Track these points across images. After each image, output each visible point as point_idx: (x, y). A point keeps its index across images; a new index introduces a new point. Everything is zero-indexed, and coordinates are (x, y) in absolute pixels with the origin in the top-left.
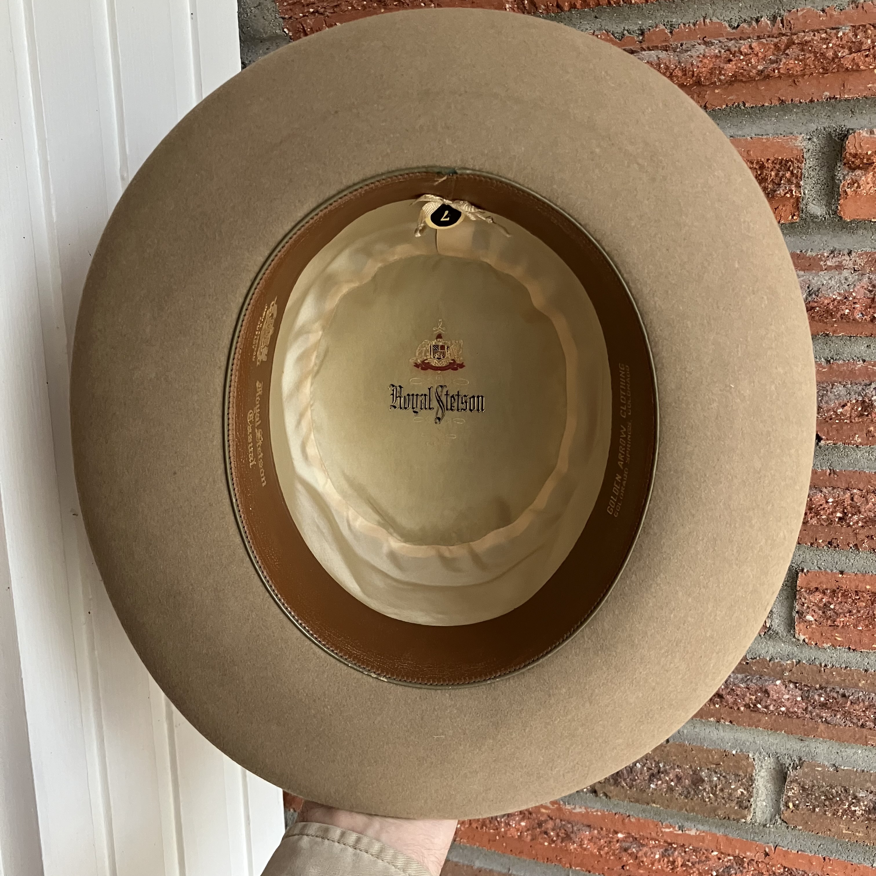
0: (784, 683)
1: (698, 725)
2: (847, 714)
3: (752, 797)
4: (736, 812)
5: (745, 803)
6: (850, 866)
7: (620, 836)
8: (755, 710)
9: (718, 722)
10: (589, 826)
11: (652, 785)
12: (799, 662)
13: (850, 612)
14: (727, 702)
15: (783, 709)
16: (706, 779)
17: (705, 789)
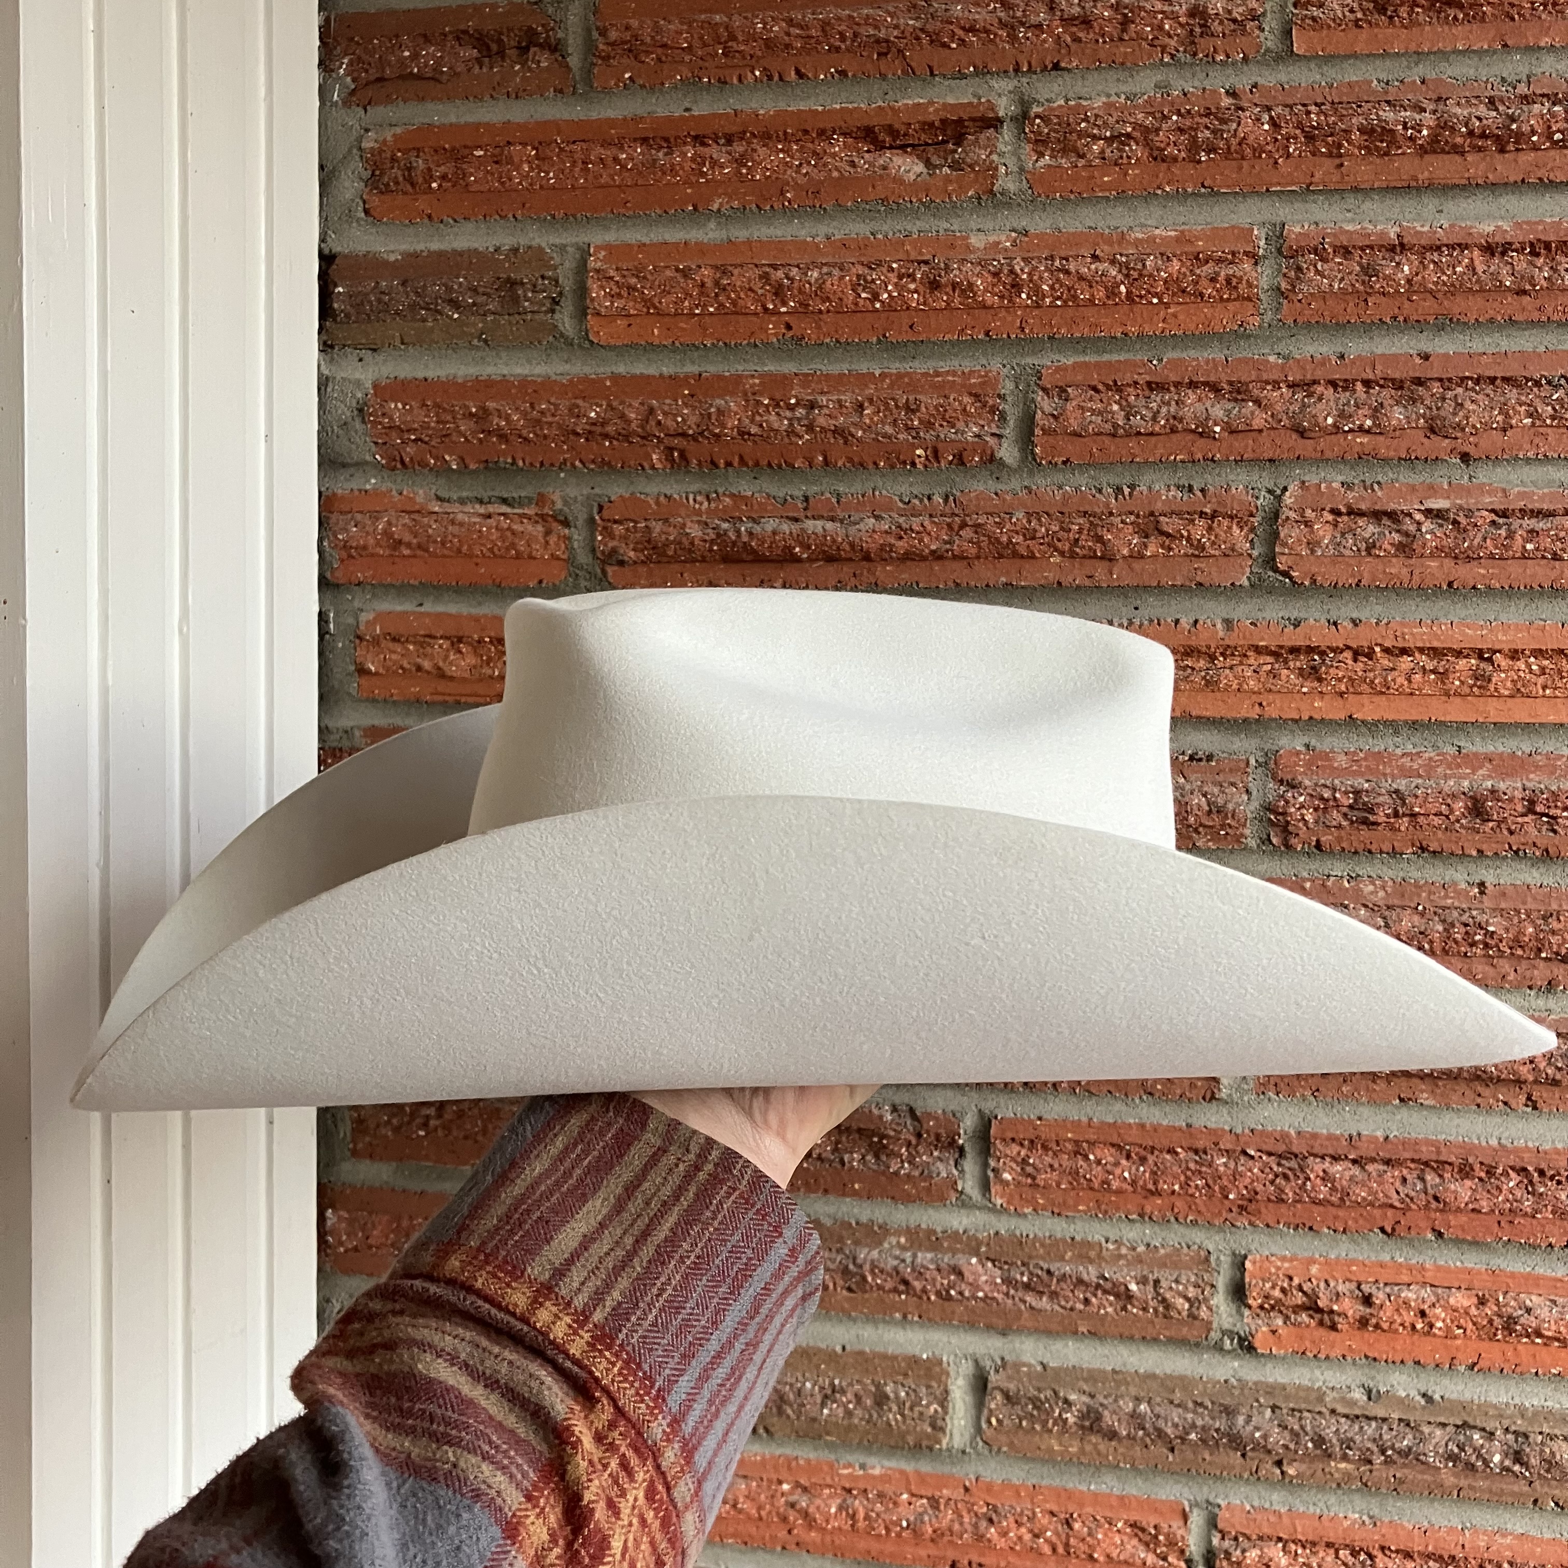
0: (980, 1261)
1: (881, 1326)
2: (1054, 1295)
3: (946, 1413)
4: (928, 1437)
5: (940, 1423)
6: (1063, 1494)
7: (786, 1487)
8: (949, 1298)
9: (905, 1317)
10: (745, 1477)
11: (826, 1411)
12: (997, 1233)
13: (1051, 1166)
14: (914, 1289)
15: (981, 1294)
16: (892, 1395)
17: (890, 1410)
